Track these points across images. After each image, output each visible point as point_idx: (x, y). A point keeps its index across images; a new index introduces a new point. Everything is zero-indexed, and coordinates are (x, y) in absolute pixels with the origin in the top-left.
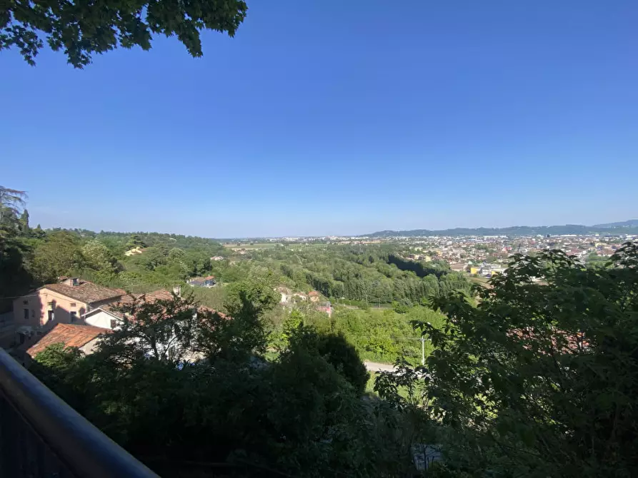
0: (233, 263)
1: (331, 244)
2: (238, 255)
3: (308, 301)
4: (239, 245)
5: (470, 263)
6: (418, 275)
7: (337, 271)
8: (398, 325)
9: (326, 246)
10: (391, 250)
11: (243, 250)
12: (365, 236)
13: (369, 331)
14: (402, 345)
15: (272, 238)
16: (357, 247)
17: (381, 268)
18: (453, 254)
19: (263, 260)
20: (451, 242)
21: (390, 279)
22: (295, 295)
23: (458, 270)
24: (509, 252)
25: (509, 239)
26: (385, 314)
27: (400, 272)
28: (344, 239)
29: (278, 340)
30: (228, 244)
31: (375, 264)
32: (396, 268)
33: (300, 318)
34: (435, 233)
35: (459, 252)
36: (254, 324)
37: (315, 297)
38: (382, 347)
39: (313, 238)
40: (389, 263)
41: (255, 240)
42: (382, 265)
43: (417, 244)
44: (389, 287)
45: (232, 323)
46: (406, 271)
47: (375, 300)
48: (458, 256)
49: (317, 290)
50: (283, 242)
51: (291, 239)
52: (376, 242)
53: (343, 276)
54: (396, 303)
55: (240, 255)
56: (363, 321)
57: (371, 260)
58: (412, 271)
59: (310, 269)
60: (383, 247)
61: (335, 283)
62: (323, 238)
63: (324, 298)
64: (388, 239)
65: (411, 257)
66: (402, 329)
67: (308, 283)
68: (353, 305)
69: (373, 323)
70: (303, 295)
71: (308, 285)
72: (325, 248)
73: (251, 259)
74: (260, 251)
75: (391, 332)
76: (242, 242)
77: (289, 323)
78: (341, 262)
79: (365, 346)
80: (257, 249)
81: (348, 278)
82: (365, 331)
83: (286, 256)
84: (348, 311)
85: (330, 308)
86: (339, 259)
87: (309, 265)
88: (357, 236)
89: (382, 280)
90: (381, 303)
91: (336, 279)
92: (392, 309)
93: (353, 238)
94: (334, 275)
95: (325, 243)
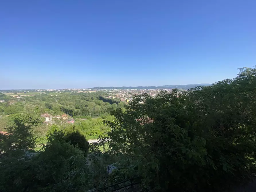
0: (12, 103)
1: (73, 92)
2: (15, 99)
3: (62, 119)
4: (16, 93)
5: (127, 98)
6: (110, 104)
7: (77, 105)
10: (100, 95)
11: (19, 96)
12: (89, 89)
13: (91, 127)
14: (104, 130)
15: (38, 89)
16: (86, 93)
17: (97, 102)
18: (122, 96)
19: (33, 101)
20: (121, 92)
21: (100, 106)
22: (54, 117)
23: (123, 101)
25: (138, 90)
26: (98, 120)
27: (104, 103)
28: (80, 90)
30: (8, 92)
31: (94, 100)
32: (102, 101)
34: (116, 88)
35: (124, 95)
37: (65, 117)
38: (96, 133)
39: (64, 89)
40: (99, 100)
41: (27, 91)
42: (97, 100)
43: (110, 92)
44: (100, 109)
45: (10, 136)
46: (106, 103)
47: (94, 115)
49: (66, 113)
50: (46, 91)
51: (51, 90)
52: (94, 91)
53: (80, 107)
54: (102, 115)
55: (17, 99)
56: (89, 124)
57: (92, 99)
58: (108, 102)
59: (63, 104)
60: (97, 93)
61: (76, 110)
62: (69, 90)
63: (70, 117)
64: (99, 90)
65: (108, 97)
67: (61, 111)
68: (84, 118)
69: (93, 124)
70: (59, 117)
71: (61, 112)
72: (71, 94)
73: (25, 101)
74: (31, 97)
75: (100, 126)
76: (18, 92)
77: (50, 131)
78: (78, 100)
79: (89, 134)
80: (29, 96)
81: (82, 107)
82: (89, 128)
83: (48, 99)
84: (82, 121)
85: (73, 121)
86: (77, 99)
87: (62, 102)
88: (86, 89)
89: (97, 107)
90: (96, 116)
91: (76, 108)
92: (101, 117)
93: (84, 90)
94: (75, 106)
95: (70, 92)
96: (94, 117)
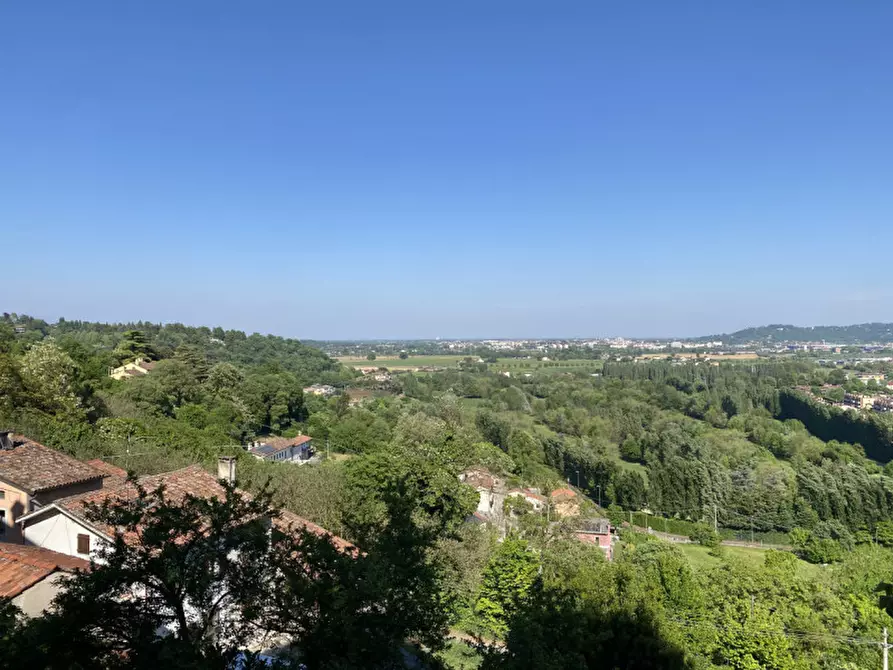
0: (357, 402)
1: (613, 359)
2: (369, 384)
3: (549, 513)
4: (372, 357)
7: (630, 437)
8: (808, 595)
9: (599, 364)
10: (789, 380)
11: (383, 371)
13: (722, 607)
14: (820, 654)
15: (452, 341)
16: (689, 368)
17: (757, 430)
19: (428, 400)
21: (784, 464)
22: (514, 494)
26: (768, 562)
27: (817, 445)
28: (652, 346)
29: (470, 611)
30: (346, 353)
31: (739, 418)
32: (804, 432)
33: (528, 559)
36: (413, 573)
37: (568, 503)
38: (759, 657)
39: (563, 342)
40: (782, 418)
41: (411, 346)
42: (763, 421)
43: (868, 365)
44: (781, 487)
46: (835, 444)
47: (740, 520)
49: (573, 483)
50: (483, 352)
51: (504, 346)
52: (743, 356)
53: (647, 452)
54: (801, 533)
55: (376, 382)
56: (705, 580)
57: (729, 408)
58: (852, 443)
59: (556, 426)
60: (755, 375)
61: (627, 468)
62: (591, 345)
63: (592, 507)
64: (780, 349)
65: (848, 402)
66: (821, 609)
67: (548, 463)
68: (673, 531)
69: (733, 587)
70: (533, 495)
71: (548, 470)
72: (597, 371)
73: (401, 396)
74: (423, 375)
75: (788, 616)
76: (380, 351)
77: (498, 570)
78: (640, 410)
79: (709, 650)
80: (417, 370)
81: (661, 458)
82: (710, 608)
83: (489, 390)
84: (662, 548)
85: (611, 536)
86: (634, 403)
87: (551, 415)
88: (688, 341)
89: (762, 466)
90: (756, 530)
91: (627, 458)
92: (790, 548)
93: (675, 344)
94: (621, 446)
95: (595, 358)
96: (740, 538)
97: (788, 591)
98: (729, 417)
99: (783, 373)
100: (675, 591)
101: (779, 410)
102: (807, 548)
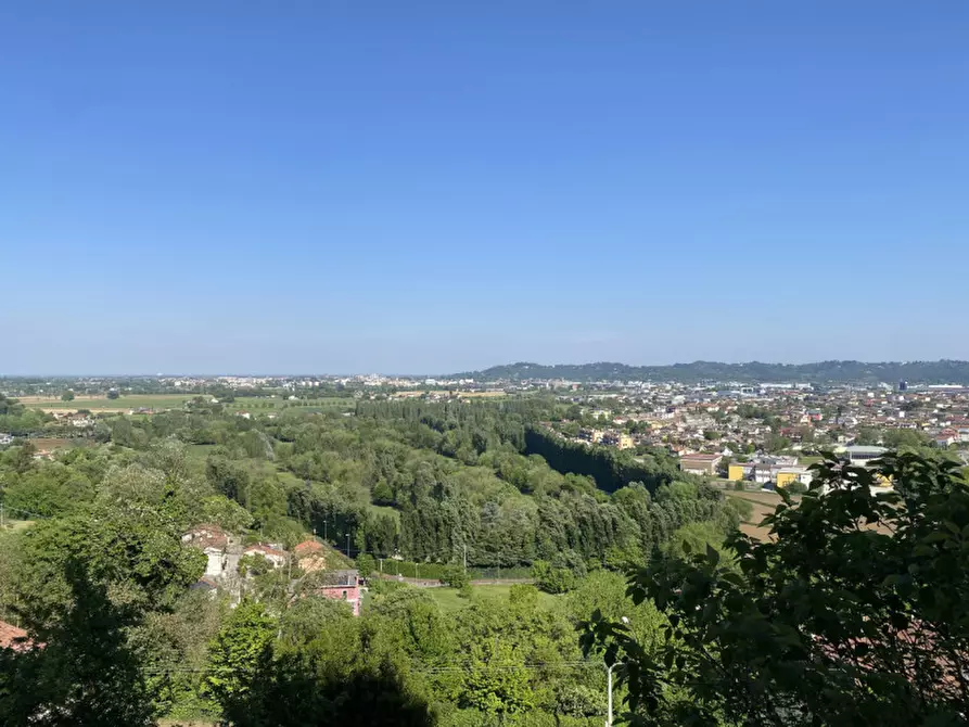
0: (44, 455)
1: (366, 396)
2: (64, 431)
3: (292, 570)
4: (70, 397)
5: (727, 452)
6: (600, 486)
7: (383, 480)
8: (546, 626)
9: (351, 403)
10: (533, 417)
11: (85, 413)
13: (468, 649)
14: (555, 682)
15: (178, 378)
16: (443, 406)
17: (505, 465)
18: (687, 430)
19: (145, 448)
20: (680, 398)
21: (527, 498)
22: (251, 553)
23: (699, 472)
24: (817, 424)
25: (817, 390)
26: (512, 598)
27: (555, 478)
28: (407, 384)
29: (192, 695)
30: (31, 391)
31: (489, 454)
32: (545, 466)
33: (264, 625)
34: (646, 373)
35: (702, 424)
37: (314, 556)
38: (501, 694)
39: (313, 379)
40: (525, 453)
41: (123, 383)
42: (508, 457)
43: (598, 401)
44: (525, 520)
46: (570, 475)
47: (487, 558)
48: (700, 435)
49: (320, 534)
50: (216, 390)
51: (244, 383)
52: (494, 394)
53: (400, 494)
54: (542, 564)
56: (453, 623)
57: (479, 445)
58: (585, 475)
59: (303, 473)
60: (504, 411)
61: (377, 513)
62: (344, 382)
63: (341, 559)
64: (525, 386)
65: (582, 437)
66: (556, 638)
67: (292, 515)
68: (425, 575)
69: (479, 627)
70: (275, 552)
71: (292, 522)
72: (350, 410)
73: (110, 444)
74: (140, 419)
75: (528, 648)
76: (81, 389)
77: (228, 642)
78: (393, 451)
79: (455, 695)
80: (131, 412)
81: (413, 499)
82: (457, 651)
83: (224, 435)
84: (411, 594)
85: (359, 588)
86: (387, 444)
87: (297, 460)
88: (442, 378)
89: (508, 502)
90: (502, 567)
91: (379, 503)
92: (532, 581)
93: (429, 382)
94: (372, 490)
95: (348, 396)
96: (487, 576)
97: (529, 624)
98: (479, 454)
99: (528, 409)
100: (424, 639)
101: (524, 446)
102: (546, 580)
